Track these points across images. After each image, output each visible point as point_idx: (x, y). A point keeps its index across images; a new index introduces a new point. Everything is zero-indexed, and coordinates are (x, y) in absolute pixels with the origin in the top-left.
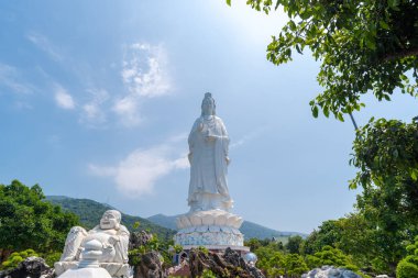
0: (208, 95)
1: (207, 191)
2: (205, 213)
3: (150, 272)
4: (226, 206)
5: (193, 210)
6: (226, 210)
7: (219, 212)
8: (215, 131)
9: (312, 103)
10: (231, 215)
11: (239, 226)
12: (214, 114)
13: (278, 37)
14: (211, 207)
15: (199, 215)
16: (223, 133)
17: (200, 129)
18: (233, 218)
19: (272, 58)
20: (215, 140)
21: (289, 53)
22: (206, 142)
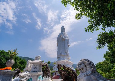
0: (63, 26)
1: (62, 54)
2: (62, 61)
3: (47, 73)
4: (68, 59)
5: (59, 60)
6: (68, 60)
7: (66, 60)
8: (65, 37)
9: (85, 28)
10: (70, 62)
11: (72, 65)
12: (65, 32)
13: (77, 14)
14: (64, 59)
15: (60, 61)
16: (67, 38)
17: (60, 36)
18: (70, 63)
19: (76, 18)
20: (65, 39)
21: (80, 17)
22: (62, 40)
